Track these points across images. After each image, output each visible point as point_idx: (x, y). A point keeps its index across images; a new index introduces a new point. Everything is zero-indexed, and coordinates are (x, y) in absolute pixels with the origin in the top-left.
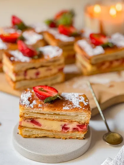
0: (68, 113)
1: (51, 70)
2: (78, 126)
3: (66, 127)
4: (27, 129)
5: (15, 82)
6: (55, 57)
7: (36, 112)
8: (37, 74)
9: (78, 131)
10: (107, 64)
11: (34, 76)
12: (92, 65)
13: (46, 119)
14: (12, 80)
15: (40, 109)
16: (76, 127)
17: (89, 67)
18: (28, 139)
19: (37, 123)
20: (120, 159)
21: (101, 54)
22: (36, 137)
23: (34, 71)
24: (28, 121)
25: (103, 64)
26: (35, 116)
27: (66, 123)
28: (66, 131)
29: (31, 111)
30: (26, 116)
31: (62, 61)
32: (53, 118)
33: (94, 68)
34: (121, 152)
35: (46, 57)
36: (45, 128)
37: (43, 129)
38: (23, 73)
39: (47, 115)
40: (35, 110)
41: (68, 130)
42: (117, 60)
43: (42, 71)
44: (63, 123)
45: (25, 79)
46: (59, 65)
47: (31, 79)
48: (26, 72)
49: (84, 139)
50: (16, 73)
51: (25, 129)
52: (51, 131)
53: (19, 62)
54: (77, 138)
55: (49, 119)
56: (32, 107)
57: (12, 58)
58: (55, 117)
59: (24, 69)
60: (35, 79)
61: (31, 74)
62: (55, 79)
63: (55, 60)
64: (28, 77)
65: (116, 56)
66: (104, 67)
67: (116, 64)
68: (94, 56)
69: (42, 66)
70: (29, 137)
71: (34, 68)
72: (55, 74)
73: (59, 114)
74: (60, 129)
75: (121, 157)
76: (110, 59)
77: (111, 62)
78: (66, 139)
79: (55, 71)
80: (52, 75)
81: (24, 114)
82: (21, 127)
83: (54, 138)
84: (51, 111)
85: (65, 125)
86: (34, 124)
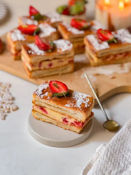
0: (68, 109)
1: (62, 61)
2: (75, 122)
3: (66, 120)
4: (38, 113)
5: (31, 72)
6: (66, 51)
7: (44, 102)
8: (50, 65)
9: (75, 126)
10: (112, 57)
11: (47, 67)
12: (98, 58)
13: (51, 109)
14: (28, 69)
15: (47, 101)
16: (73, 122)
17: (96, 60)
18: (38, 121)
19: (45, 111)
20: (112, 147)
21: (107, 49)
22: (44, 121)
23: (48, 63)
24: (38, 107)
25: (108, 57)
26: (43, 105)
27: (66, 117)
28: (66, 123)
29: (41, 100)
30: (36, 103)
31: (72, 54)
32: (57, 110)
33: (100, 61)
34: (113, 141)
35: (58, 51)
36: (50, 116)
37: (49, 117)
38: (38, 64)
39: (52, 107)
40: (43, 101)
41: (68, 123)
42: (121, 54)
43: (55, 62)
44: (64, 117)
45: (40, 70)
46: (70, 57)
47: (45, 69)
48: (40, 63)
49: (80, 133)
50: (32, 65)
51: (36, 113)
52: (55, 120)
53: (36, 55)
54: (74, 131)
55: (54, 111)
56: (42, 97)
57: (29, 52)
58: (58, 110)
59: (39, 61)
60: (48, 69)
61: (45, 65)
62: (65, 69)
63: (66, 54)
64: (42, 68)
65: (121, 50)
66: (109, 60)
67: (119, 57)
68: (101, 51)
69: (55, 59)
70: (39, 119)
71: (48, 60)
72: (66, 65)
73: (61, 109)
74: (62, 120)
75: (112, 145)
76: (114, 53)
77: (115, 56)
78: (66, 129)
79: (66, 62)
80: (62, 66)
81: (35, 101)
82: (33, 110)
83: (57, 125)
84: (56, 105)
85: (65, 118)
86: (42, 111)
